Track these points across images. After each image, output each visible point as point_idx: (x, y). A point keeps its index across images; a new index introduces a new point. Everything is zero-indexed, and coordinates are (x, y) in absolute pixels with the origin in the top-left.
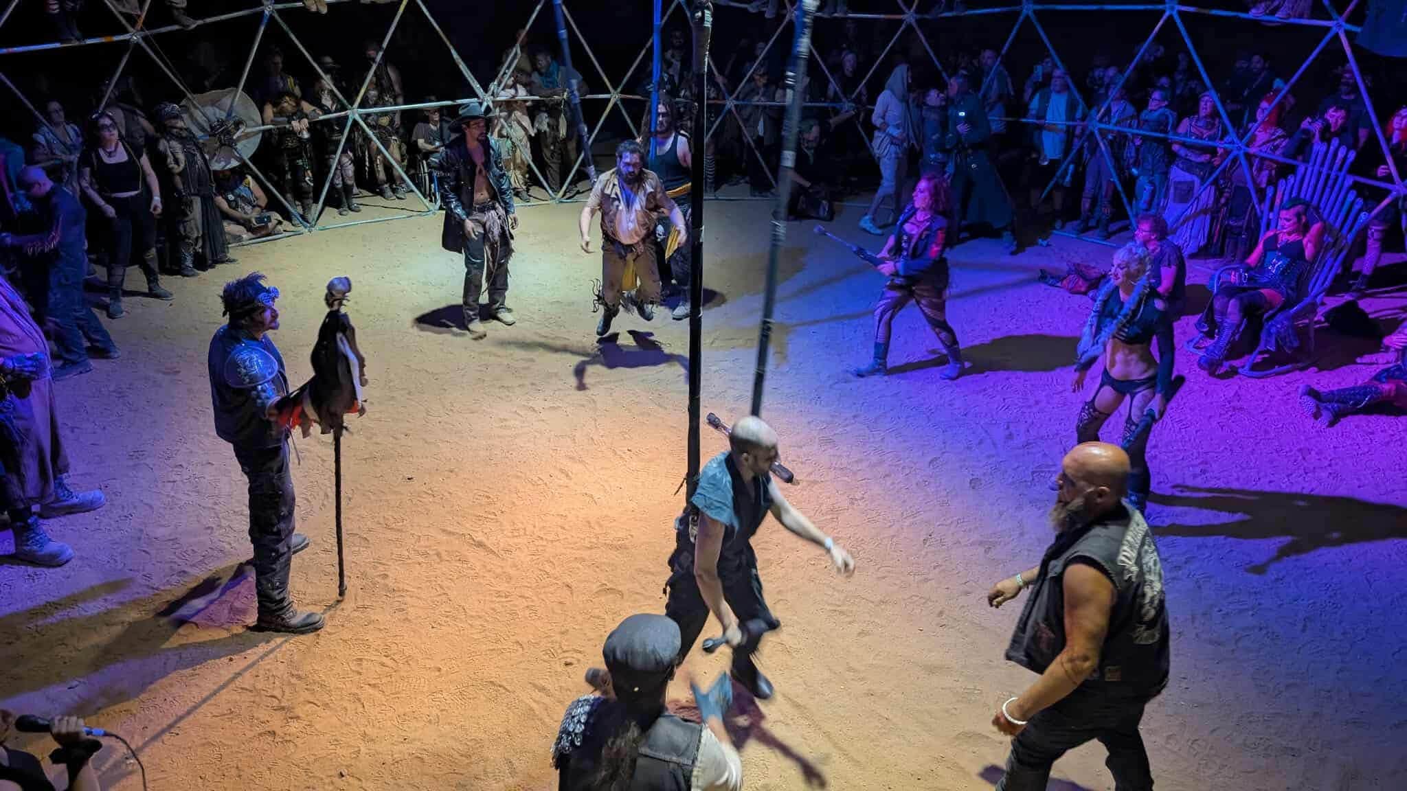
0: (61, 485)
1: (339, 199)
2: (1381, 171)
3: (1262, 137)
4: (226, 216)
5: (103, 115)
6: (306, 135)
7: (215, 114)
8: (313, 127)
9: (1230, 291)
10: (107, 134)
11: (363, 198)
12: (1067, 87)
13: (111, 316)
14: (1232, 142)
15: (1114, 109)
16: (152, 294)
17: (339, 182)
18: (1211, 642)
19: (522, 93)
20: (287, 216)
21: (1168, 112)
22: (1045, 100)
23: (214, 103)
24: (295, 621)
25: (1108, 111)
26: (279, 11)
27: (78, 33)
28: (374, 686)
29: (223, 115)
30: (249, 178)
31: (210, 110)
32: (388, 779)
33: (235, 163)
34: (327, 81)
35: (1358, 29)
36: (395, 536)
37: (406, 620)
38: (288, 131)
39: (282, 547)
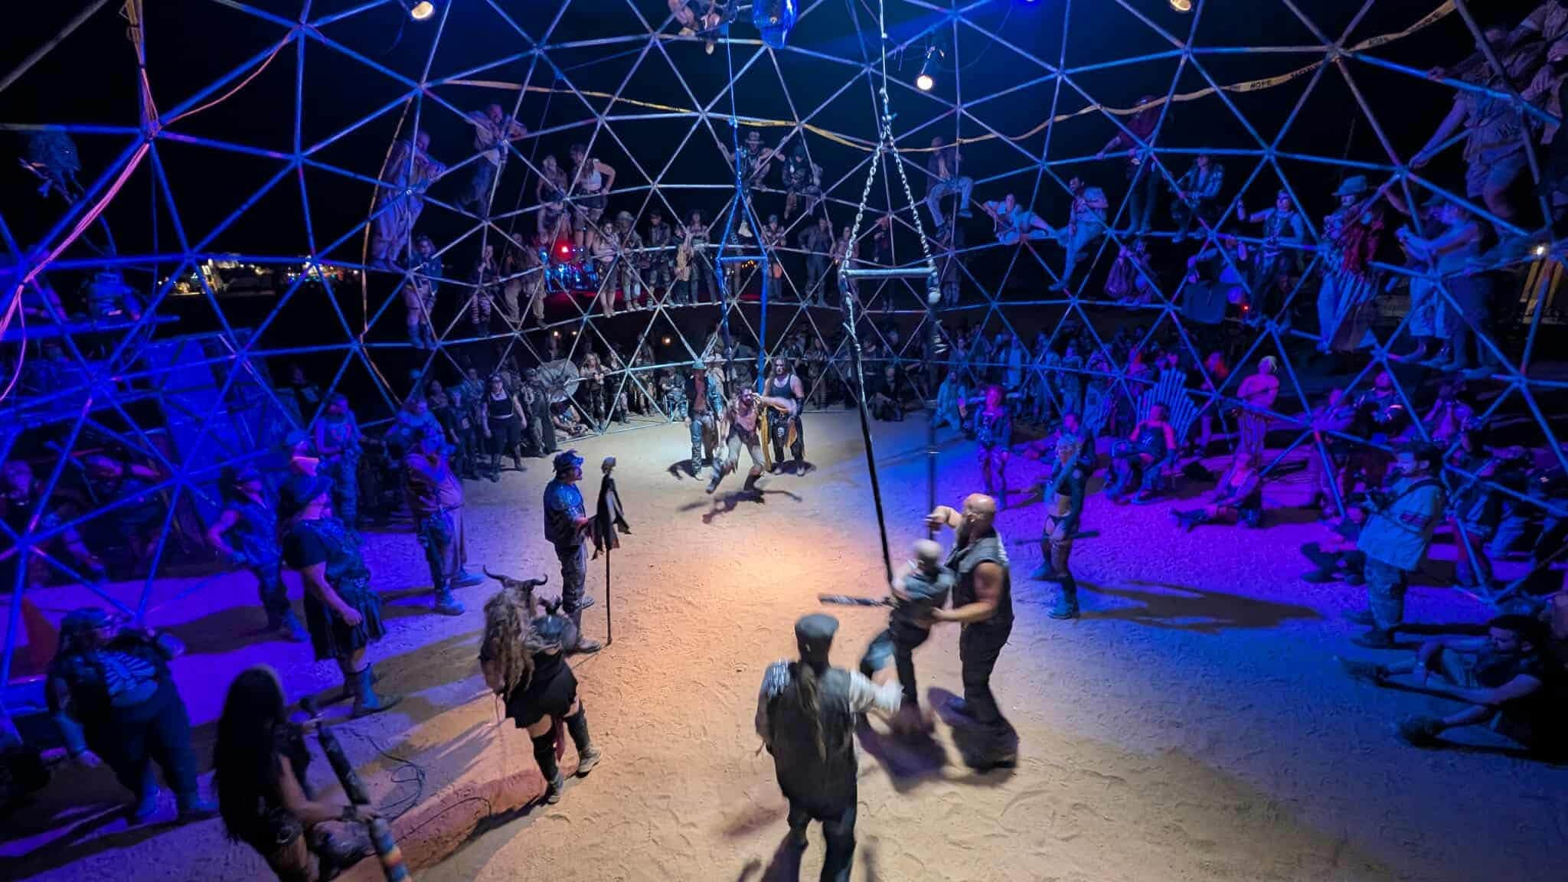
1: (618, 417)
2: (1204, 386)
5: (495, 375)
6: (602, 382)
7: (556, 372)
8: (606, 379)
9: (1122, 455)
10: (496, 385)
12: (1019, 347)
13: (494, 481)
14: (1116, 373)
15: (1048, 356)
16: (517, 469)
17: (619, 408)
18: (1123, 658)
19: (719, 358)
20: (591, 426)
21: (1078, 358)
22: (1008, 354)
23: (556, 367)
24: (585, 646)
25: (1044, 358)
26: (591, 319)
27: (487, 332)
28: (627, 683)
29: (559, 373)
30: (571, 407)
31: (552, 371)
32: (633, 737)
33: (564, 398)
34: (614, 354)
35: (1179, 309)
36: (642, 598)
37: (647, 645)
38: (593, 381)
39: (577, 603)
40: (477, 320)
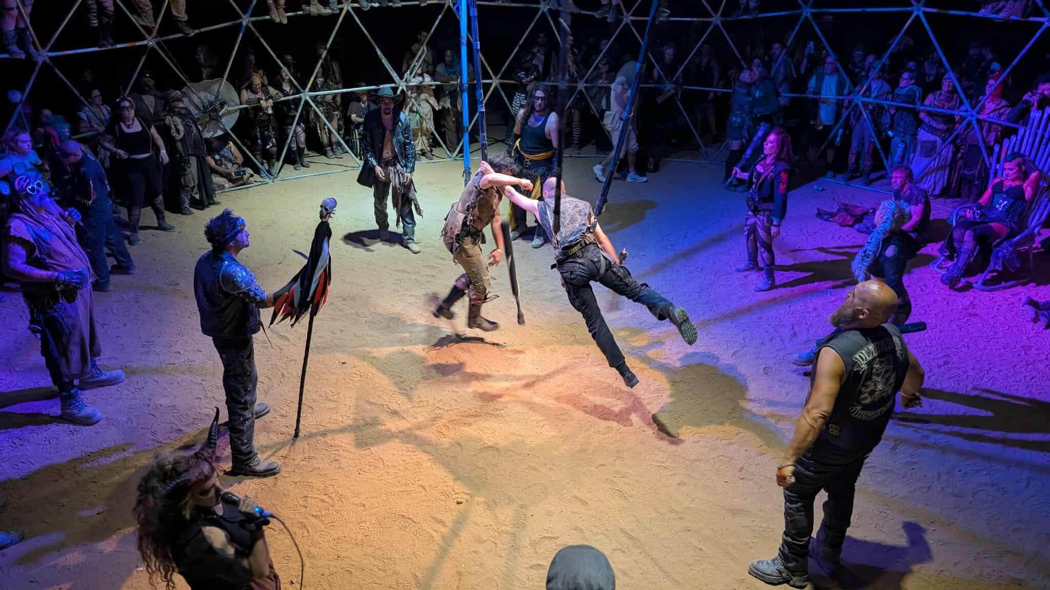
0: (95, 366)
1: (294, 159)
3: (990, 106)
4: (214, 171)
6: (270, 111)
7: (207, 97)
8: (276, 106)
9: (966, 224)
10: (126, 113)
11: (311, 157)
12: (836, 70)
13: (131, 243)
14: (966, 111)
15: (873, 87)
16: (161, 227)
17: (294, 146)
18: (955, 495)
19: (428, 80)
20: (257, 171)
21: (915, 88)
22: (820, 79)
23: (206, 89)
24: (258, 468)
25: (869, 89)
26: (252, 22)
27: (111, 40)
28: (316, 516)
29: (212, 98)
30: (231, 143)
31: (203, 95)
33: (220, 133)
34: (286, 72)
36: (332, 405)
37: (340, 467)
38: (259, 109)
39: (248, 414)
40: (95, 22)
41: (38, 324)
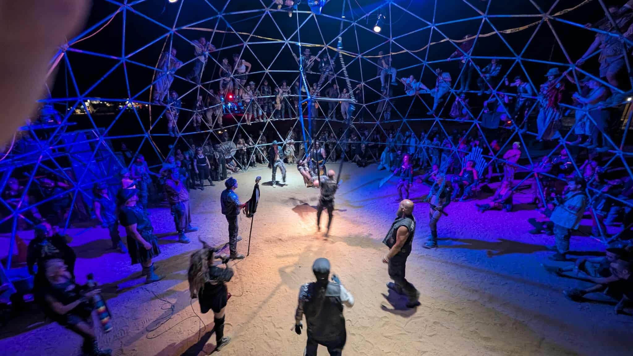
0: (189, 225)
2: (490, 154)
4: (228, 168)
6: (245, 151)
7: (227, 146)
8: (247, 149)
10: (199, 152)
11: (258, 164)
12: (415, 137)
15: (426, 142)
16: (212, 185)
17: (252, 161)
20: (241, 168)
21: (438, 142)
22: (410, 140)
23: (227, 144)
24: (238, 256)
25: (424, 143)
26: (241, 125)
27: (199, 130)
28: (255, 271)
29: (228, 147)
30: (233, 160)
31: (226, 146)
34: (250, 139)
35: (480, 122)
36: (261, 237)
37: (263, 256)
38: (242, 150)
39: (235, 239)
40: (195, 125)
41: (174, 212)
